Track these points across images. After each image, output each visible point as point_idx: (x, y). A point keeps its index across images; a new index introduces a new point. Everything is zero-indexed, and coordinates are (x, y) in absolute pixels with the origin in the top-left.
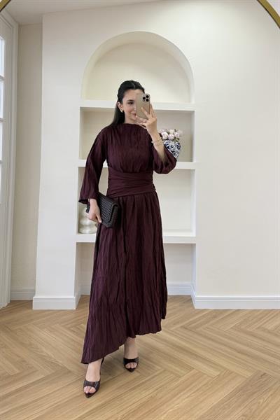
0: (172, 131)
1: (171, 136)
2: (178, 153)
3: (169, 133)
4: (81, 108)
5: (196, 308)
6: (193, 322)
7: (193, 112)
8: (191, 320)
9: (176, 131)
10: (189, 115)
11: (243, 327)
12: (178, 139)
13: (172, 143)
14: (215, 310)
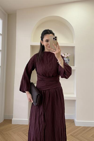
0: (66, 54)
1: (66, 56)
3: (65, 55)
4: (31, 45)
5: (76, 126)
7: (75, 47)
9: (67, 54)
12: (69, 57)
13: (66, 59)
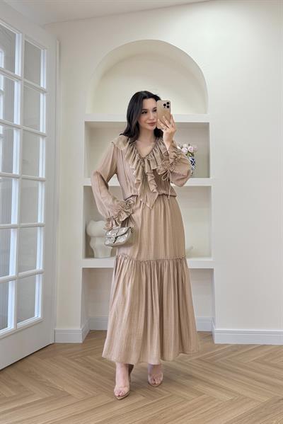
1: (184, 150)
4: (86, 123)
6: (212, 354)
7: (208, 123)
8: (209, 353)
9: (189, 145)
11: (266, 360)
12: (192, 155)
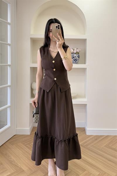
2: (78, 60)
3: (74, 50)
4: (30, 38)
5: (87, 134)
6: (85, 142)
7: (86, 39)
8: (84, 141)
10: (84, 41)
11: (110, 146)
13: (75, 55)
14: (96, 136)
